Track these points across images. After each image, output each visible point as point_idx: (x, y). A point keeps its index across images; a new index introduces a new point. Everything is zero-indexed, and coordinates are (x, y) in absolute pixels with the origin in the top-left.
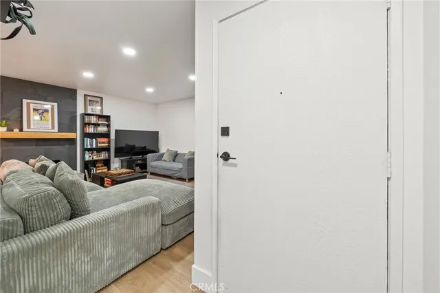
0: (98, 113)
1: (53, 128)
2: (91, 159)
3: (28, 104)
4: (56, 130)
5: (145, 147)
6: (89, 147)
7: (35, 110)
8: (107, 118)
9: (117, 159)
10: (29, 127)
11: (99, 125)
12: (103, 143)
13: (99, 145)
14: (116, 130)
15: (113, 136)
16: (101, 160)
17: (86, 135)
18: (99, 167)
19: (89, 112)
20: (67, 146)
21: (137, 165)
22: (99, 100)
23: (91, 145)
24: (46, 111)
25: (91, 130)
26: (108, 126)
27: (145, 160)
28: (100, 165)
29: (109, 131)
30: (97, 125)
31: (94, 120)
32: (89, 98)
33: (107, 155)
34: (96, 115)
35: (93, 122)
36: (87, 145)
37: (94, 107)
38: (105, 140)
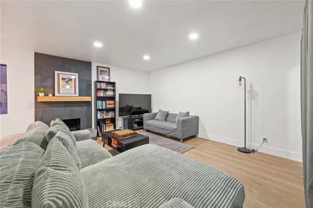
0: (107, 81)
1: (75, 93)
2: (102, 117)
3: (58, 75)
4: (77, 95)
5: (141, 107)
6: (100, 108)
7: (63, 79)
8: (113, 84)
9: (121, 118)
10: (59, 92)
11: (107, 90)
12: (111, 104)
13: (108, 106)
14: (120, 94)
15: (117, 99)
16: (109, 119)
17: (98, 98)
18: (107, 124)
19: (100, 79)
20: (85, 107)
21: (135, 123)
22: (107, 70)
23: (102, 106)
24: (71, 80)
25: (101, 94)
26: (114, 91)
27: (142, 119)
28: (108, 122)
29: (115, 95)
30: (105, 90)
31: (103, 86)
32: (100, 69)
33: (113, 114)
34: (105, 82)
35: (103, 88)
36: (99, 107)
37: (103, 76)
38: (112, 102)
